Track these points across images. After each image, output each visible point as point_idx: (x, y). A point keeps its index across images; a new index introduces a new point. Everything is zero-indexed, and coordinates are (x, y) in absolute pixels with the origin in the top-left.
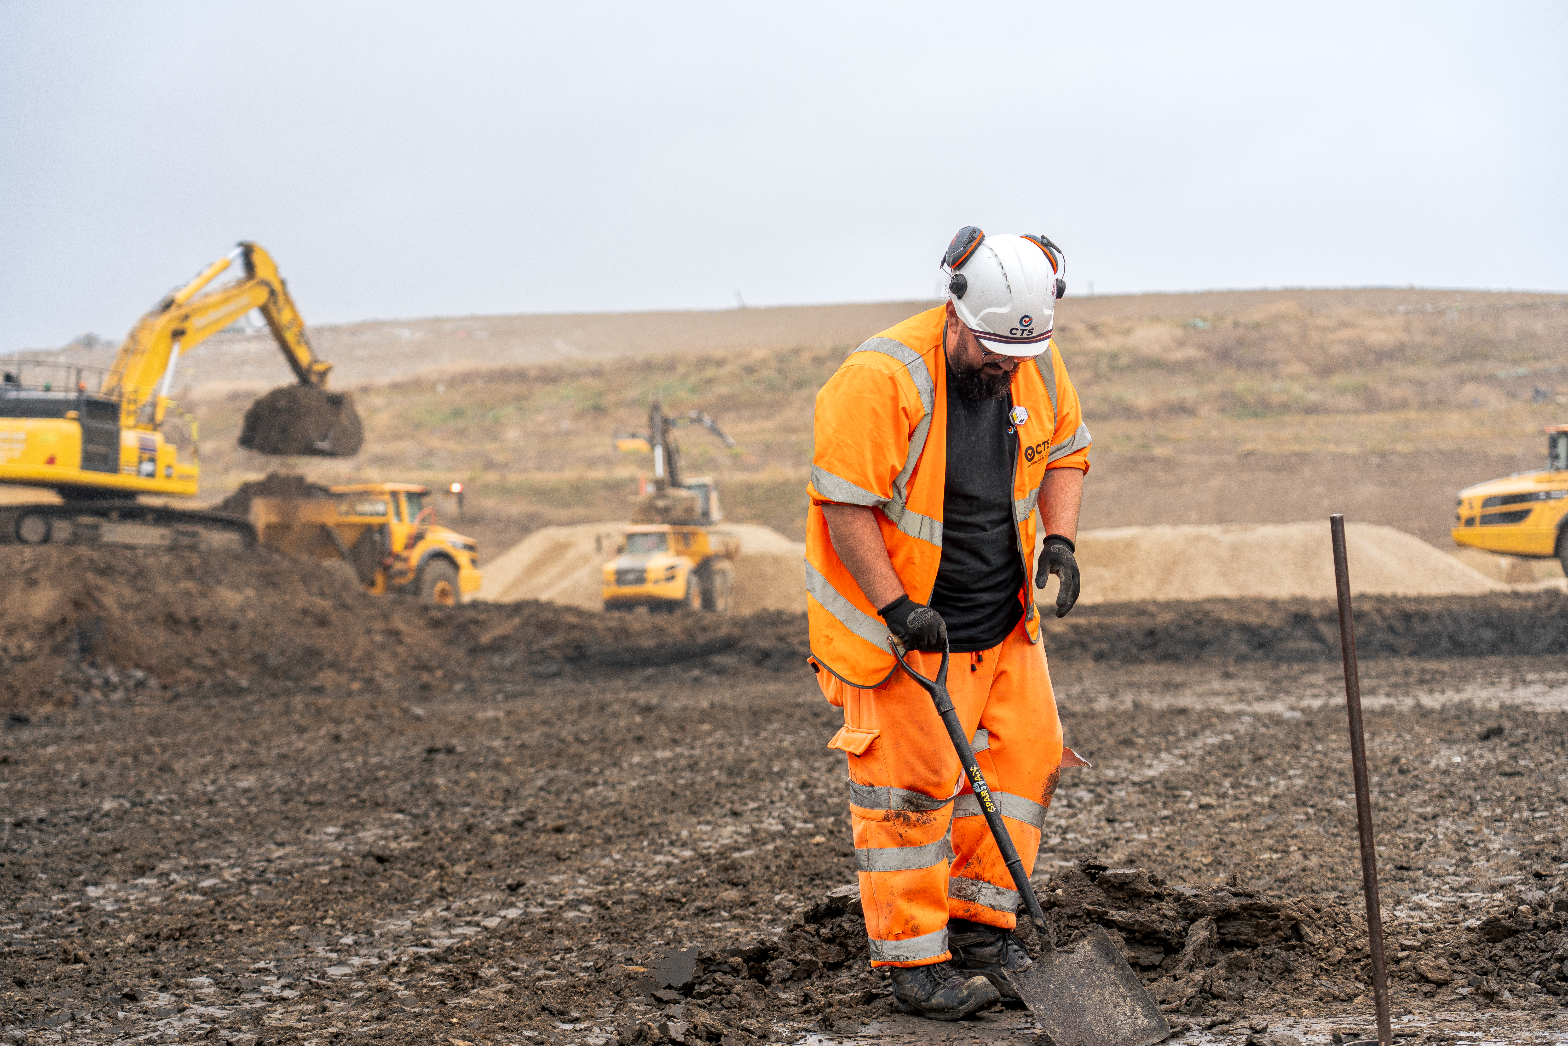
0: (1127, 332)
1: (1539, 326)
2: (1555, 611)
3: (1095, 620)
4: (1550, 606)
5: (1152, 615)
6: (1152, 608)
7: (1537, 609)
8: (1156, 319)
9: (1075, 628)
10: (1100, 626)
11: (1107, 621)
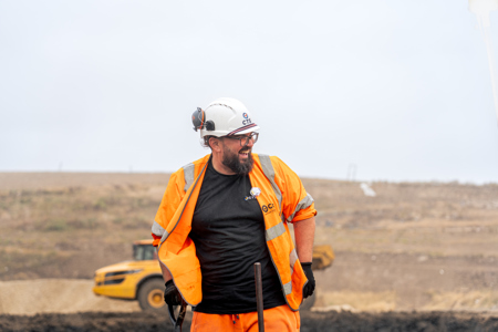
0: (146, 189)
1: (329, 193)
2: (335, 319)
3: (129, 319)
4: (332, 317)
5: (155, 318)
6: (155, 315)
7: (327, 319)
8: (160, 184)
9: (120, 323)
10: (131, 323)
11: (134, 320)
